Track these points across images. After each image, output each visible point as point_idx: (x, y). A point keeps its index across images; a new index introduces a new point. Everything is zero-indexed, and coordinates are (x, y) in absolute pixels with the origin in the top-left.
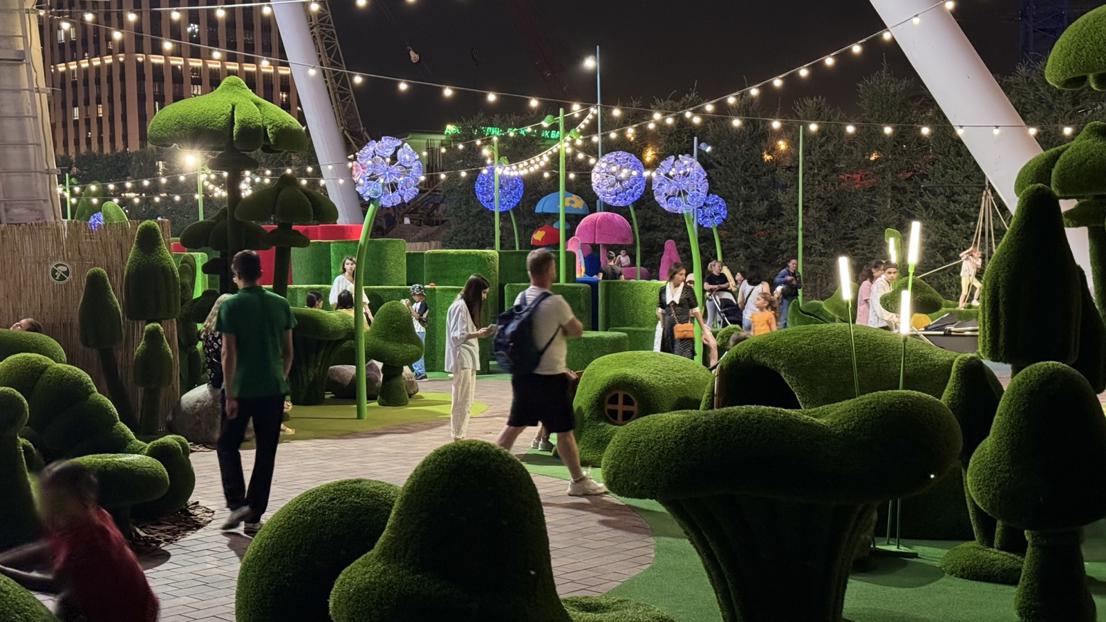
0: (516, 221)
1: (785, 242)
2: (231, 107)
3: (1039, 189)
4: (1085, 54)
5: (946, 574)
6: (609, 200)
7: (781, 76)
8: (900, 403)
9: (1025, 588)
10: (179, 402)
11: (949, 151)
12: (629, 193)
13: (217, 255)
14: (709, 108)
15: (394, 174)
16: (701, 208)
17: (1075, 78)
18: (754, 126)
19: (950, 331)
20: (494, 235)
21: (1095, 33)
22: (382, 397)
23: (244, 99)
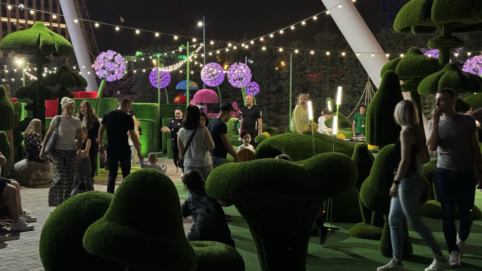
0: (168, 93)
1: (284, 103)
2: (39, 35)
3: (391, 72)
4: (410, 17)
5: (351, 236)
6: (208, 84)
7: (283, 29)
8: (333, 157)
9: (384, 240)
10: (13, 167)
11: (353, 65)
12: (217, 81)
13: (32, 101)
14: (252, 42)
15: (113, 67)
16: (248, 87)
17: (405, 28)
18: (271, 53)
19: (353, 139)
20: (158, 99)
21: (414, 9)
22: (107, 166)
23: (45, 32)
